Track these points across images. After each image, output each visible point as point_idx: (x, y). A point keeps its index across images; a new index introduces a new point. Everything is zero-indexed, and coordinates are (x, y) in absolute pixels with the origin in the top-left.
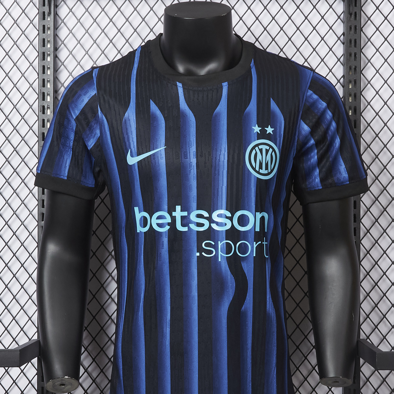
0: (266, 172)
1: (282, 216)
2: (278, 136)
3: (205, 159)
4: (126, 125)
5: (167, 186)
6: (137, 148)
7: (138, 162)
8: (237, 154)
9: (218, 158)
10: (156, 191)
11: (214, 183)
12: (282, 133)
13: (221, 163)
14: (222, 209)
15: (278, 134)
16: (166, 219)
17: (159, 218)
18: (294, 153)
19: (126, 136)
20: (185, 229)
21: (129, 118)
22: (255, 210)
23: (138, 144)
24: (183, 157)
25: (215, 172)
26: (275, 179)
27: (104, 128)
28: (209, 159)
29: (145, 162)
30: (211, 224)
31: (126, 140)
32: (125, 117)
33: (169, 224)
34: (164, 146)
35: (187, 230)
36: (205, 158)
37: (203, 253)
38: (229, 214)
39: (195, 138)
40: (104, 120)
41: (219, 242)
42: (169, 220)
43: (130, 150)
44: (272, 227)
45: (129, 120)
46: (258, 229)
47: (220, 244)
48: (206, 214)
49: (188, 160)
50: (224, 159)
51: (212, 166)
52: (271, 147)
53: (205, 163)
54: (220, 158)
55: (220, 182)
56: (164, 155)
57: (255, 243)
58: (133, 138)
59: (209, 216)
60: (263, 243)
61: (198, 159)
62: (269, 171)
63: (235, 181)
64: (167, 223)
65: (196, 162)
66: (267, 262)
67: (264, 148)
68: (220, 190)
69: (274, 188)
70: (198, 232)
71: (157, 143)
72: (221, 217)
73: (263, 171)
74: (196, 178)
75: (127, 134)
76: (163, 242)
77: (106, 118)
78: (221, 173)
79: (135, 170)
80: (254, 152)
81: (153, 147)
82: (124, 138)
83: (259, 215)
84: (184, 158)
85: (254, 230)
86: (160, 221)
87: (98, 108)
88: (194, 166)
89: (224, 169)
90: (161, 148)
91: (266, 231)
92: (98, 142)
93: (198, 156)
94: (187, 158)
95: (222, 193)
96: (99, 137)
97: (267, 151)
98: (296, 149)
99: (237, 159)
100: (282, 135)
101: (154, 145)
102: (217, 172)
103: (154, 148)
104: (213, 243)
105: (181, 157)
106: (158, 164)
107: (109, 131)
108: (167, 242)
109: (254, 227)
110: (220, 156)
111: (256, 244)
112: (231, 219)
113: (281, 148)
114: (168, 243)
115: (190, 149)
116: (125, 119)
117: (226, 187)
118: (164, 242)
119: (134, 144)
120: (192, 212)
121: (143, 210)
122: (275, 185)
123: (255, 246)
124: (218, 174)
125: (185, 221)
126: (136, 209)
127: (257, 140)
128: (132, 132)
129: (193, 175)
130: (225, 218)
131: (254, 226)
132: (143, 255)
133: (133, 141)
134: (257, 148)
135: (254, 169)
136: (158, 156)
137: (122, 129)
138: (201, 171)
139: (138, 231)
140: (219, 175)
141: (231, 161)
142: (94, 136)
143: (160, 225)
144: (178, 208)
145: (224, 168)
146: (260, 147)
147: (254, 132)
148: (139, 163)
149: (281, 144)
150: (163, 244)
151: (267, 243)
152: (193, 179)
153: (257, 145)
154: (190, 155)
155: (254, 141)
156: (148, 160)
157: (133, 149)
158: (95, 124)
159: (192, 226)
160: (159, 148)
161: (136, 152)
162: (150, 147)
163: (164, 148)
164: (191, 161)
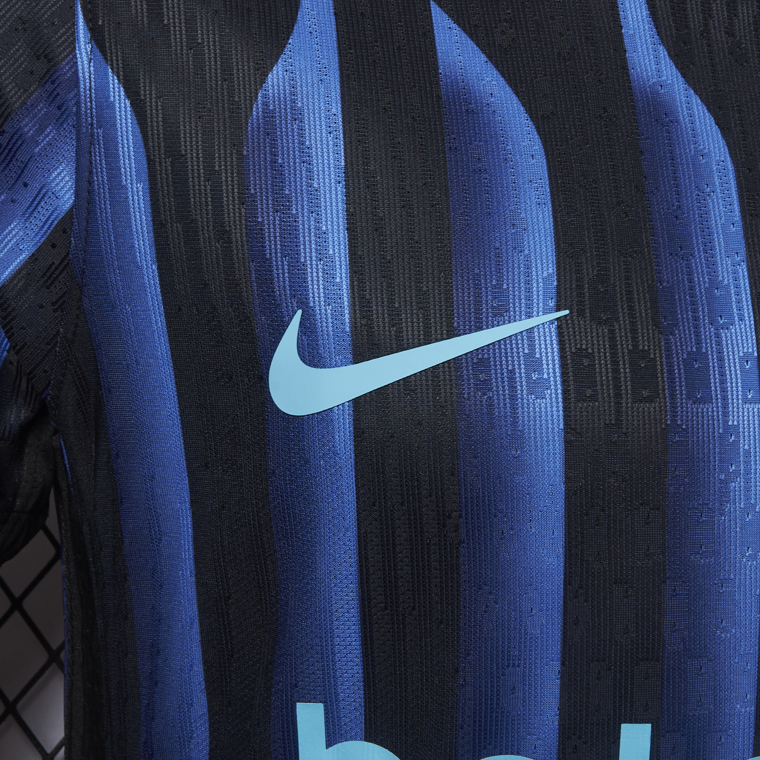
4: (273, 146)
6: (352, 304)
19: (271, 221)
21: (294, 101)
23: (361, 281)
24: (681, 391)
27: (112, 156)
31: (273, 245)
32: (265, 96)
40: (111, 106)
43: (300, 312)
45: (297, 115)
49: (713, 409)
56: (552, 372)
58: (321, 236)
65: (758, 429)
71: (500, 281)
75: (282, 204)
77: (132, 93)
79: (331, 454)
81: (477, 303)
82: (255, 234)
84: (688, 396)
87: (74, 24)
90: (529, 316)
92: (54, 246)
94: (707, 399)
96: (71, 211)
101: (477, 295)
103: (478, 311)
105: (672, 389)
106: (513, 424)
107: (145, 176)
115: (718, 336)
116: (265, 104)
119: (329, 275)
126: (309, 716)
128: (314, 195)
129: (742, 519)
133: (322, 255)
136: (511, 373)
137: (242, 174)
142: (33, 208)
144: (636, 739)
152: (742, 544)
154: (723, 382)
156: (436, 393)
157: (324, 312)
158: (41, 131)
160: (520, 317)
161: (348, 329)
162: (449, 300)
163: (551, 322)
164: (733, 421)
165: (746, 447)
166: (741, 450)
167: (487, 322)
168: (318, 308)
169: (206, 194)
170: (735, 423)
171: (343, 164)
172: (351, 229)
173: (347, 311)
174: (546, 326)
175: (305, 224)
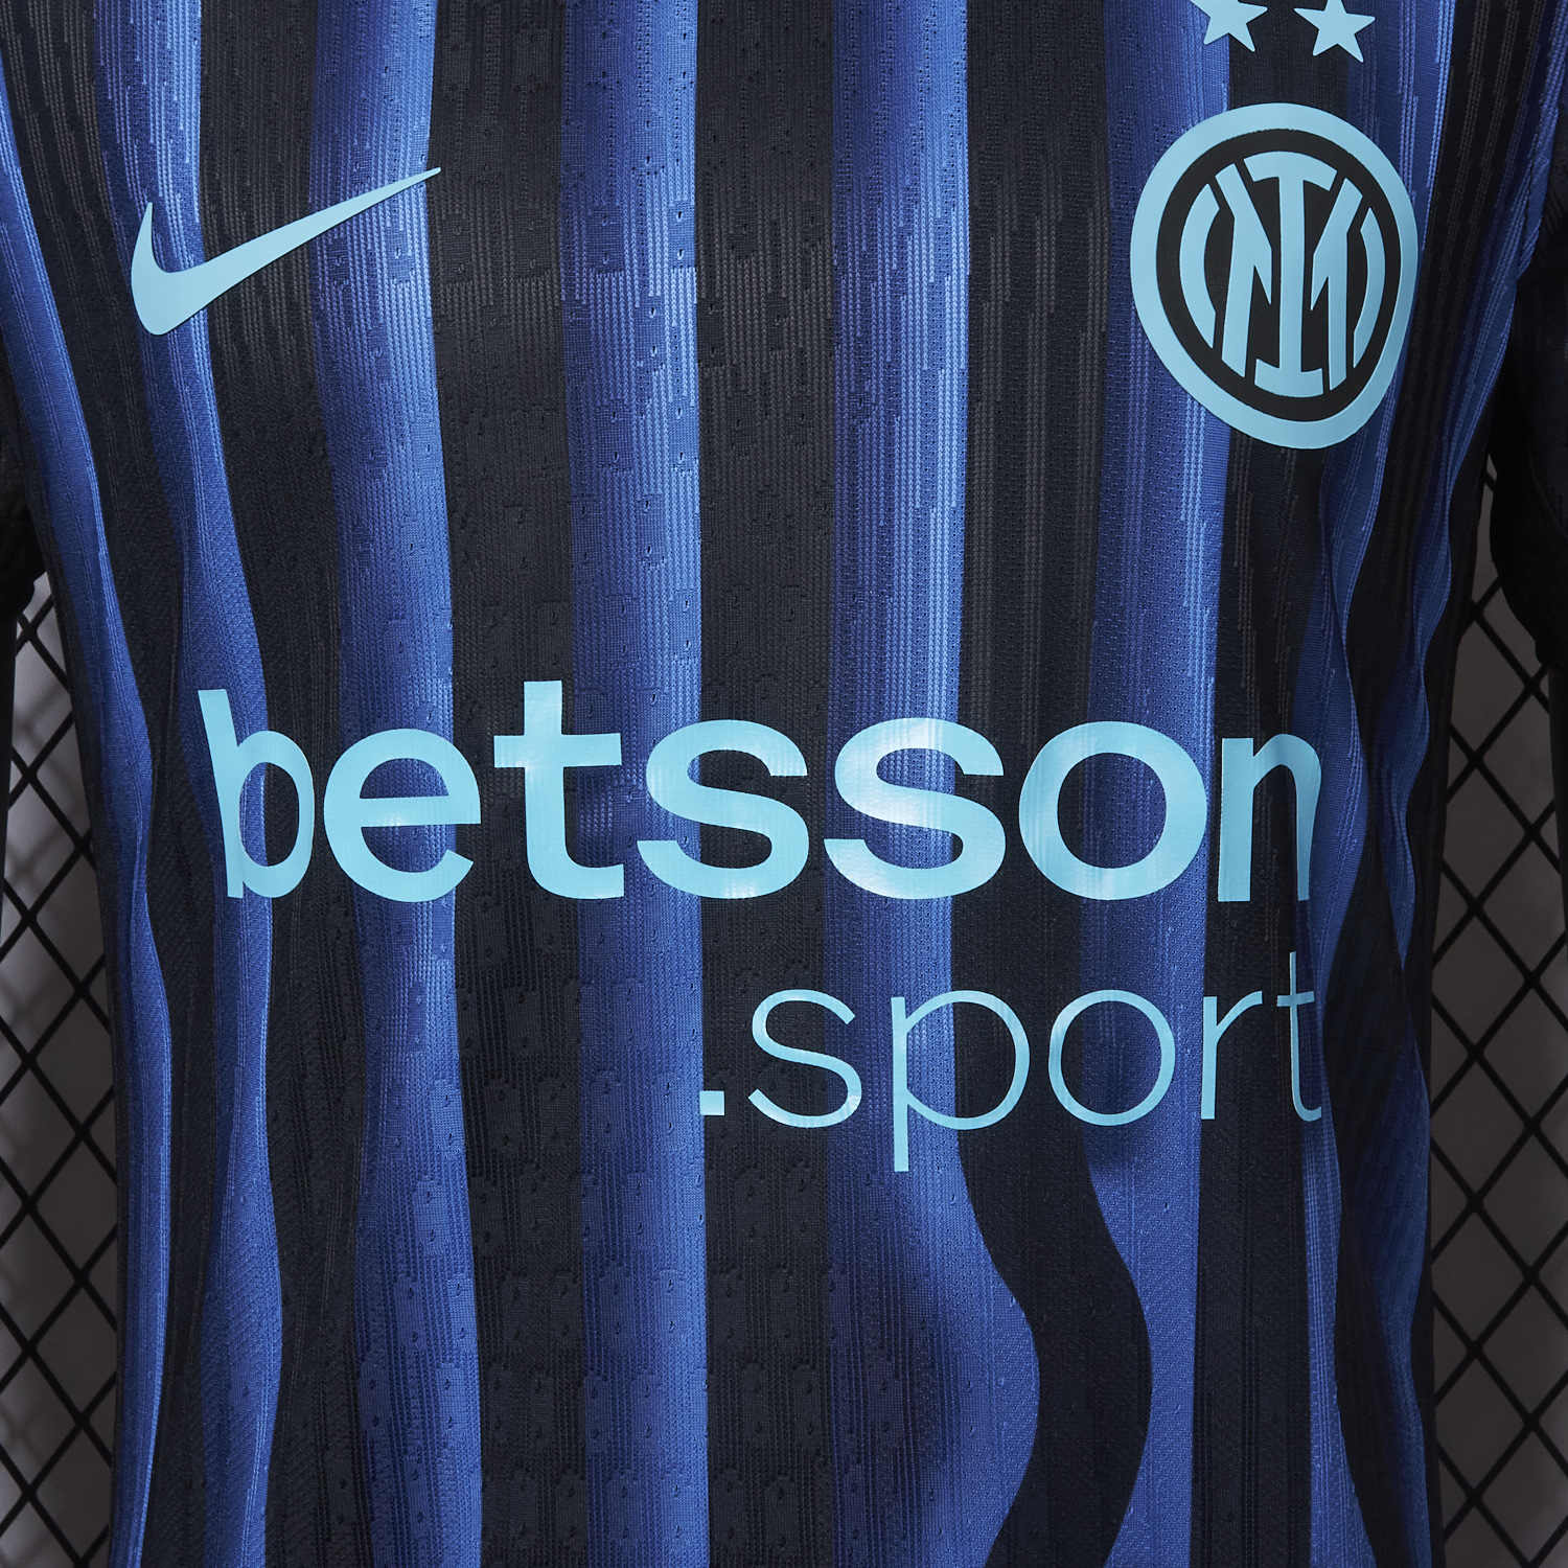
0: (1309, 385)
1: (1421, 754)
2: (1406, 80)
3: (777, 277)
4: (126, 6)
5: (451, 511)
6: (202, 189)
7: (210, 307)
8: (1059, 225)
9: (887, 263)
10: (361, 554)
11: (853, 485)
12: (1443, 55)
13: (916, 309)
14: (919, 711)
15: (1408, 61)
16: (445, 793)
17: (386, 782)
18: (1523, 240)
19: (120, 98)
20: (606, 884)
22: (1215, 721)
23: (211, 158)
24: (581, 258)
25: (860, 382)
26: (1381, 453)
28: (806, 275)
29: (266, 312)
30: (828, 842)
31: (123, 126)
33: (463, 839)
34: (421, 163)
35: (620, 893)
36: (776, 266)
37: (758, 1099)
38: (981, 758)
39: (692, 90)
41: (898, 1004)
42: (462, 802)
43: (150, 206)
44: (1356, 860)
46: (1235, 886)
47: (902, 1023)
48: (783, 757)
49: (627, 278)
50: (938, 270)
51: (832, 326)
52: (1347, 167)
53: (776, 306)
54: (902, 264)
55: (910, 472)
56: (417, 248)
57: (1210, 1004)
58: (172, 108)
59: (805, 773)
60: (1281, 1001)
61: (711, 275)
62: (1338, 375)
63: (1035, 465)
64: (453, 833)
65: (692, 300)
66: (1309, 1164)
67: (1293, 172)
68: (904, 539)
69: (1367, 528)
70: (712, 909)
71: (362, 142)
72: (913, 785)
73: (1286, 377)
74: (696, 443)
75: (133, 75)
76: (419, 988)
78: (911, 388)
79: (192, 378)
80: (1203, 209)
81: (335, 172)
82: (105, 110)
83: (1246, 764)
84: (592, 263)
85: (1202, 897)
86: (396, 813)
88: (675, 333)
89: (937, 362)
90: (393, 180)
91: (1303, 894)
93: (709, 245)
94: (618, 266)
95: (921, 570)
97: (1318, 203)
98: (1545, 211)
99: (1058, 269)
100: (1444, 73)
101: (335, 160)
102: (875, 386)
103: (335, 182)
104: (846, 1015)
105: (569, 256)
106: (375, 317)
108: (452, 997)
109: (1204, 870)
110: (902, 245)
111: (1219, 1019)
112: (1001, 797)
113: (1430, 183)
114: (463, 1006)
115: (641, 184)
117: (961, 515)
118: (422, 992)
119: (179, 155)
120: (667, 732)
121: (264, 717)
122: (1375, 501)
123: (1213, 1031)
124: (889, 404)
125: (603, 817)
126: (214, 706)
127: (1229, 109)
128: (165, 58)
129: (671, 417)
130: (945, 791)
131: (1204, 861)
132: (262, 1088)
133: (172, 131)
134: (1228, 178)
135: (1208, 358)
136: (370, 254)
137: (92, 42)
138: (736, 374)
139: (235, 891)
140: (893, 408)
141: (1001, 284)
143: (391, 847)
144: (543, 700)
145: (937, 345)
146: (1261, 166)
147: (1206, 42)
148: (225, 310)
149: (1434, 153)
150: (415, 1010)
151: (1309, 997)
152: (672, 449)
153: (1234, 151)
154: (642, 242)
155: (1207, 116)
156: (289, 287)
157: (173, 201)
159: (665, 860)
160: (383, 182)
161: (197, 221)
162: (305, 172)
163: (419, 185)
164: (655, 292)
165: (674, 324)
166: (667, 328)
167: (344, 193)
168: (167, 197)
169: (56, 74)
170: (658, 294)
171: (199, 15)
172: (204, 96)
173: (196, 198)
174: (413, 190)
175: (157, 95)
